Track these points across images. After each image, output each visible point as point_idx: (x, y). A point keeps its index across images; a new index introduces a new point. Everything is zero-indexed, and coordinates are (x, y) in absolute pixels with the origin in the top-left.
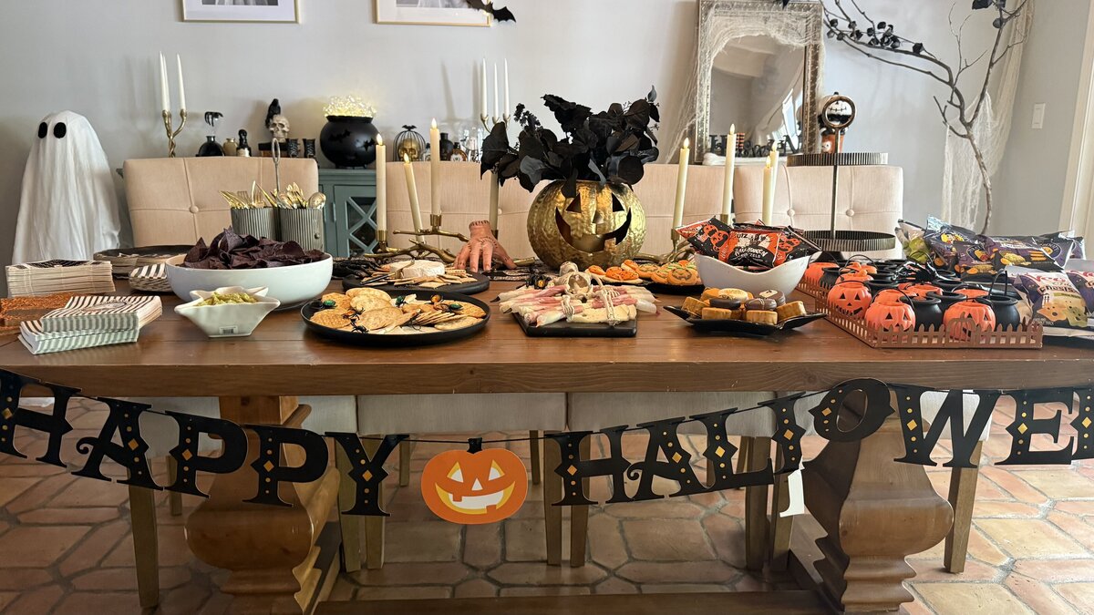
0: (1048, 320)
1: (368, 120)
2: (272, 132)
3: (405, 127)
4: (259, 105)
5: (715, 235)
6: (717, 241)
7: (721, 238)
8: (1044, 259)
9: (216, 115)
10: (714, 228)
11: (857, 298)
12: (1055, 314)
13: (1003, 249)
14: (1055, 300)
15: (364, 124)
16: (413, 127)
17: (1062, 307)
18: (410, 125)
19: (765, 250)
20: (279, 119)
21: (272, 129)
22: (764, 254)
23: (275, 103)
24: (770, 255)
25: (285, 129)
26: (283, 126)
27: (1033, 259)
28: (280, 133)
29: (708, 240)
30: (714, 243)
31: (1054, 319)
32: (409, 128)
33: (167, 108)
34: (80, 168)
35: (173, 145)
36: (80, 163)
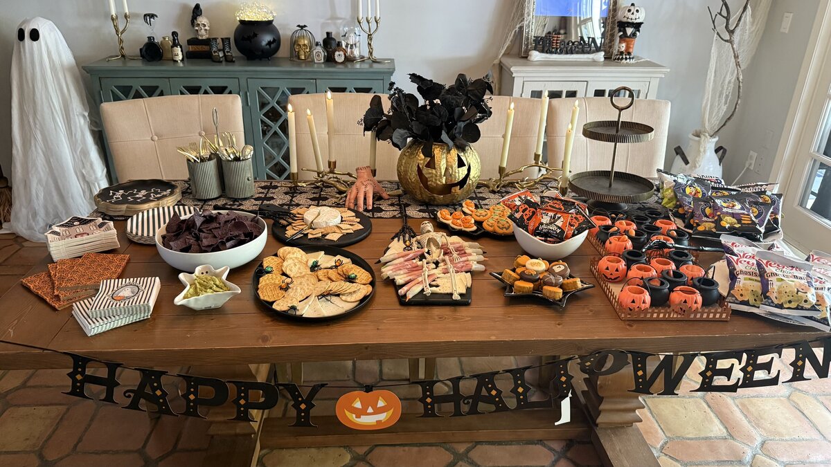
0: (736, 299)
1: (270, 22)
2: (197, 30)
3: (299, 26)
4: (185, 7)
5: (527, 212)
6: (528, 216)
7: (531, 214)
8: (750, 222)
9: (152, 16)
10: (527, 206)
11: (617, 270)
12: (742, 295)
13: (723, 213)
14: (744, 284)
15: (267, 25)
16: (305, 26)
17: (747, 290)
18: (301, 25)
19: (559, 228)
20: (202, 20)
21: (197, 28)
22: (558, 231)
23: (197, 7)
24: (563, 232)
25: (207, 28)
26: (205, 26)
27: (743, 222)
28: (203, 31)
29: (522, 217)
30: (525, 218)
31: (740, 299)
32: (302, 27)
33: (113, 13)
34: (54, 65)
35: (121, 41)
36: (53, 61)
